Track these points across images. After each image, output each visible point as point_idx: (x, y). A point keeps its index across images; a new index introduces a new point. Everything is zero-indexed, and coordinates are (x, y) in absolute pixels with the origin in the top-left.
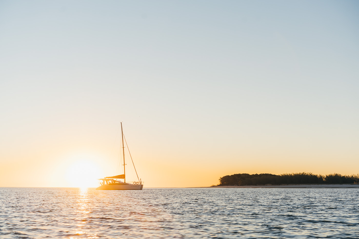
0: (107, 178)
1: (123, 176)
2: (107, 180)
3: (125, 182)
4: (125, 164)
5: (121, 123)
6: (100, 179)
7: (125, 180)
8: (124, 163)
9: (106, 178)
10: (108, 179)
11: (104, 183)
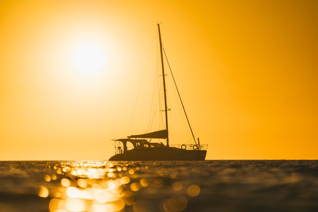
0: (132, 136)
1: (164, 134)
2: (134, 142)
3: (168, 145)
4: (168, 109)
5: (158, 25)
6: (118, 140)
7: (168, 142)
8: (166, 108)
9: (131, 139)
10: (134, 139)
11: (125, 147)
